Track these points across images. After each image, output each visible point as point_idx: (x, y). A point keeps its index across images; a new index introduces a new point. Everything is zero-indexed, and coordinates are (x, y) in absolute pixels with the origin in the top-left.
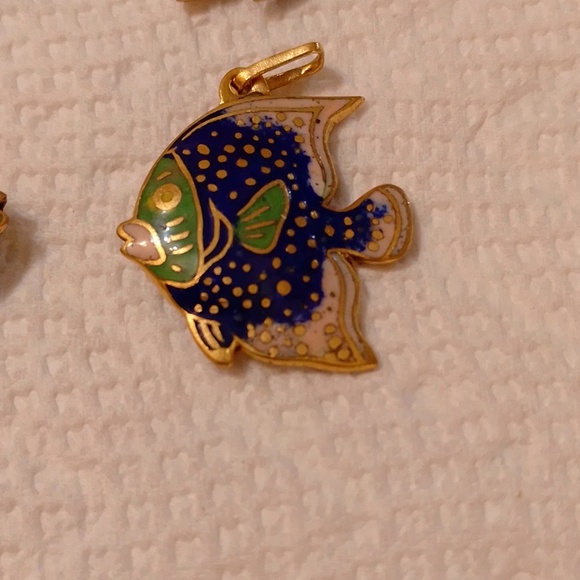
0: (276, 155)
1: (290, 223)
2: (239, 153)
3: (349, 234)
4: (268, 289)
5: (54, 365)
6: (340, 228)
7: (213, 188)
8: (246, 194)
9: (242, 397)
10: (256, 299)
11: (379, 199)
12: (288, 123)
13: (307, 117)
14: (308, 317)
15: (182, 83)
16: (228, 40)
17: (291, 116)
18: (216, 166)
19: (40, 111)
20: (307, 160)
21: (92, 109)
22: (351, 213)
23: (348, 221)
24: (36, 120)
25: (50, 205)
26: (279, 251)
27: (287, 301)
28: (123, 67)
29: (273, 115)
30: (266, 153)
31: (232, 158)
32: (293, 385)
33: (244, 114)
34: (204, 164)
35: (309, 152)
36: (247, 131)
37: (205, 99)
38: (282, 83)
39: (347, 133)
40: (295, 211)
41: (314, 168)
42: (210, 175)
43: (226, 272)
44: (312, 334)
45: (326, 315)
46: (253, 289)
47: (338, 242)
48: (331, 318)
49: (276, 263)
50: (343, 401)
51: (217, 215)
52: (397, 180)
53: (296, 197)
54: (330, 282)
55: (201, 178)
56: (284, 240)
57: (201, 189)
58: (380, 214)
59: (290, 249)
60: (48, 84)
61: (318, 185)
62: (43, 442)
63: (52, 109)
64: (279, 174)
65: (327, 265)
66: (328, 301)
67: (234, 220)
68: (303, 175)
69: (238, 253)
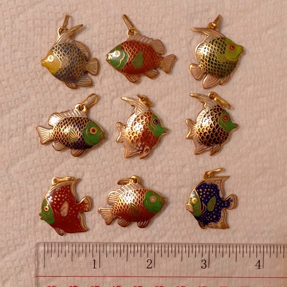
0: (214, 191)
1: (216, 205)
2: (207, 191)
3: (226, 205)
4: (212, 217)
5: (173, 226)
6: (224, 204)
7: (203, 199)
8: (209, 200)
9: (205, 232)
10: (210, 219)
11: (232, 198)
12: (216, 183)
13: (219, 182)
14: (218, 221)
15: (195, 171)
16: (204, 162)
17: (217, 182)
18: (203, 194)
19: (168, 175)
20: (219, 190)
21: (178, 175)
22: (226, 201)
23: (226, 202)
24: (167, 176)
25: (171, 195)
26: (214, 210)
27: (215, 219)
28: (184, 166)
29: (213, 182)
30: (212, 190)
31: (206, 192)
32: (214, 230)
33: (208, 182)
34: (201, 194)
35: (219, 189)
36: (208, 185)
37: (200, 179)
38: (214, 173)
39: (226, 182)
40: (217, 202)
41: (220, 192)
42: (202, 196)
43: (205, 215)
44: (219, 224)
45: (221, 220)
46: (209, 217)
47: (224, 206)
48: (222, 221)
49: (214, 212)
50: (222, 234)
51: (204, 204)
52: (235, 193)
53: (217, 199)
54: (222, 214)
55: (201, 197)
56: (215, 208)
57: (201, 199)
58: (232, 201)
59: (216, 210)
60: (169, 170)
61: (221, 196)
62: (172, 238)
63: (170, 175)
64: (214, 195)
65: (222, 211)
66: (222, 218)
67: (206, 205)
68: (218, 194)
69: (207, 211)
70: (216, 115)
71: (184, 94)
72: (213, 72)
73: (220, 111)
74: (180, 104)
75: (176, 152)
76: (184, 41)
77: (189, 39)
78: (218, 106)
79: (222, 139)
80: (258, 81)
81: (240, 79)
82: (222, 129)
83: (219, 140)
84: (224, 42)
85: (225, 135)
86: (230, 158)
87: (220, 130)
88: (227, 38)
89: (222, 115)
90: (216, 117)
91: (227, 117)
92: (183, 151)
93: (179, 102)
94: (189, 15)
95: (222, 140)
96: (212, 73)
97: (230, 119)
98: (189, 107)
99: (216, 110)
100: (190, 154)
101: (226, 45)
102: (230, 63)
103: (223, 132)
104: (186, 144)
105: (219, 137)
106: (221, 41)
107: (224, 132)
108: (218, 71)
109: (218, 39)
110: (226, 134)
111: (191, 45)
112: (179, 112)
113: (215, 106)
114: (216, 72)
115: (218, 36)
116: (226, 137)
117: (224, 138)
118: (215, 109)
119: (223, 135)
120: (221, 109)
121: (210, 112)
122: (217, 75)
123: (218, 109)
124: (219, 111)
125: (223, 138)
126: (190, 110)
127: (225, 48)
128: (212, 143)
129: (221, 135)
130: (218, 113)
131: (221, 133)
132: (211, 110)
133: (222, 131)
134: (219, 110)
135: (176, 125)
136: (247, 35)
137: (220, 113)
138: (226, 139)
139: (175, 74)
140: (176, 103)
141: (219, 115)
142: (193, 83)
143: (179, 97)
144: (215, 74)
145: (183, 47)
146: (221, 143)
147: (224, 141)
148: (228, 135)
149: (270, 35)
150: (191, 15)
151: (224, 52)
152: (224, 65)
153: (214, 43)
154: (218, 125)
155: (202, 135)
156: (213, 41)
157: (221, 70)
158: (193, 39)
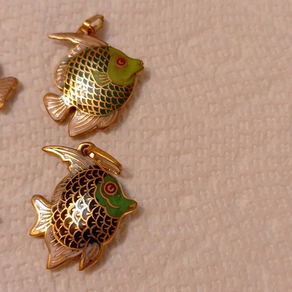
70: (92, 182)
71: (33, 149)
72: (88, 105)
73: (100, 176)
74: (23, 167)
75: (8, 266)
76: (37, 58)
77: (46, 55)
78: (97, 167)
79: (102, 232)
80: (174, 123)
81: (141, 122)
82: (102, 210)
83: (95, 234)
84: (105, 53)
85: (109, 223)
86: (125, 276)
87: (99, 213)
88: (111, 47)
89: (102, 182)
90: (90, 187)
91: (113, 186)
92: (24, 263)
93: (21, 165)
94: (49, 19)
95: (103, 235)
96: (85, 107)
97: (119, 192)
98: (42, 174)
99: (91, 174)
100: (37, 269)
101: (109, 57)
102: (117, 88)
103: (104, 218)
104: (31, 248)
105: (96, 228)
106: (101, 51)
107: (108, 218)
108: (96, 103)
109: (96, 48)
110: (111, 221)
111: (49, 65)
112: (20, 184)
113: (90, 167)
114: (93, 105)
115: (97, 45)
116: (112, 228)
117: (108, 229)
118: (89, 172)
119: (104, 222)
120: (101, 173)
121: (79, 178)
122: (94, 111)
123: (95, 172)
124: (96, 176)
125: (105, 231)
126: (44, 178)
127: (107, 63)
128: (82, 242)
129: (100, 224)
130: (95, 179)
131: (101, 219)
132: (81, 175)
133: (103, 214)
134: (98, 174)
135: (13, 210)
136: (151, 48)
137: (100, 179)
138: (111, 233)
139: (16, 113)
140: (14, 166)
141: (97, 183)
142: (50, 128)
143: (23, 156)
144: (90, 108)
145: (35, 68)
146: (102, 241)
147: (107, 237)
148: (115, 224)
149: (193, 47)
150: (51, 18)
151: (105, 70)
152: (106, 90)
153: (89, 54)
154: (93, 202)
155: (63, 224)
156: (87, 52)
157: (100, 101)
158: (53, 55)
